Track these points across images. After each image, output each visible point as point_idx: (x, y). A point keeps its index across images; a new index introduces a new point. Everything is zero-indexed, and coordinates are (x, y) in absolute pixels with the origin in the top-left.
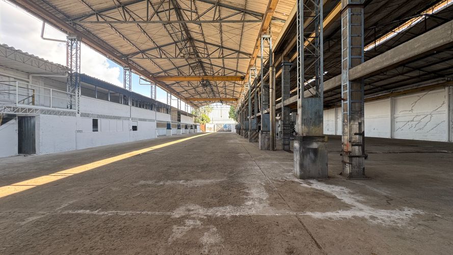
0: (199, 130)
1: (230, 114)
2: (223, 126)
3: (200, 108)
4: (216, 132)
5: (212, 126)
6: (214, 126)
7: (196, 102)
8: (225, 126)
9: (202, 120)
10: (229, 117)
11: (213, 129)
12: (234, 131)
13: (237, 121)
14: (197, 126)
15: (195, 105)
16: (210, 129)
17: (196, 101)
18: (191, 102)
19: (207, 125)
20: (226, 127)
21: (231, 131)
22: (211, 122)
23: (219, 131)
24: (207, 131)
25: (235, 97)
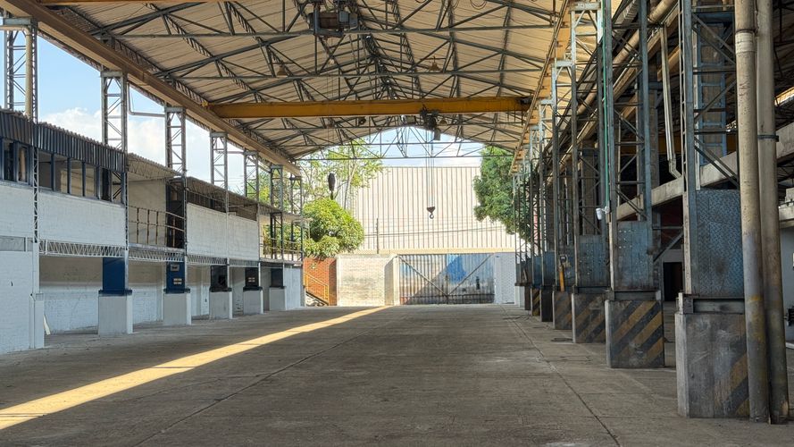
0: (294, 296)
1: (483, 190)
2: (439, 268)
3: (304, 164)
4: (397, 303)
5: (376, 268)
6: (389, 266)
7: (274, 128)
8: (455, 267)
9: (316, 235)
10: (480, 215)
11: (381, 286)
12: (510, 294)
13: (527, 234)
14: (287, 273)
15: (272, 145)
16: (365, 286)
17: (277, 122)
18: (245, 128)
19: (344, 263)
20: (462, 277)
21: (489, 297)
22: (367, 246)
23: (420, 298)
24: (342, 302)
25: (510, 88)
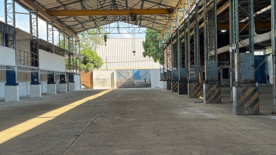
0: (78, 85)
1: (146, 46)
2: (131, 75)
3: (80, 36)
4: (116, 88)
5: (108, 75)
6: (113, 74)
7: (70, 21)
8: (137, 74)
9: (85, 63)
10: (145, 55)
11: (109, 81)
13: (162, 63)
14: (75, 77)
15: (69, 27)
16: (103, 82)
17: (72, 19)
18: (59, 20)
19: (96, 73)
20: (139, 78)
21: (149, 85)
22: (104, 67)
23: (124, 86)
24: (95, 88)
25: (164, 5)
